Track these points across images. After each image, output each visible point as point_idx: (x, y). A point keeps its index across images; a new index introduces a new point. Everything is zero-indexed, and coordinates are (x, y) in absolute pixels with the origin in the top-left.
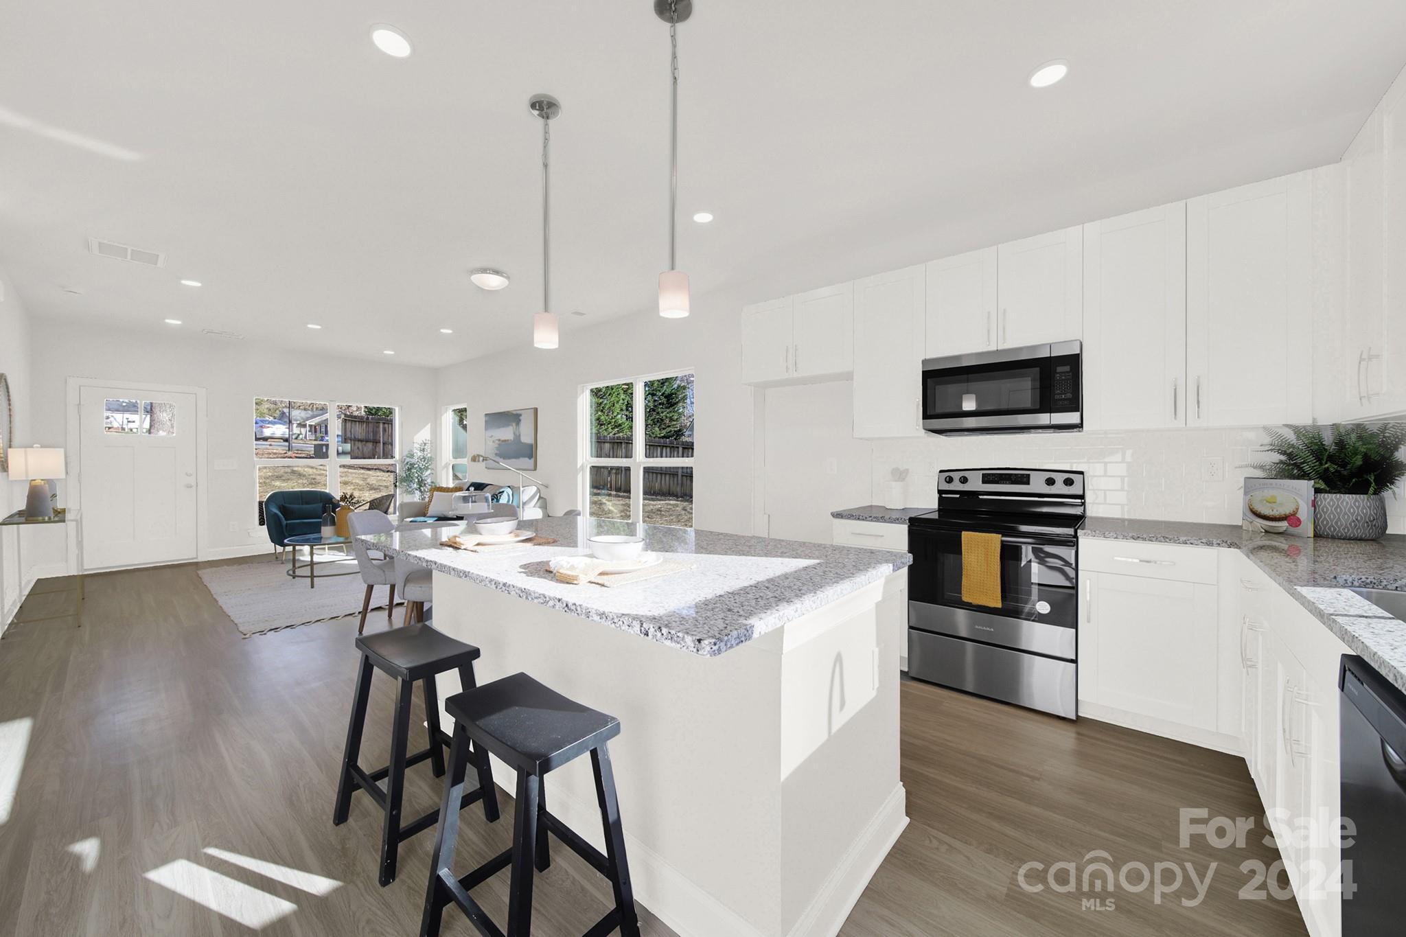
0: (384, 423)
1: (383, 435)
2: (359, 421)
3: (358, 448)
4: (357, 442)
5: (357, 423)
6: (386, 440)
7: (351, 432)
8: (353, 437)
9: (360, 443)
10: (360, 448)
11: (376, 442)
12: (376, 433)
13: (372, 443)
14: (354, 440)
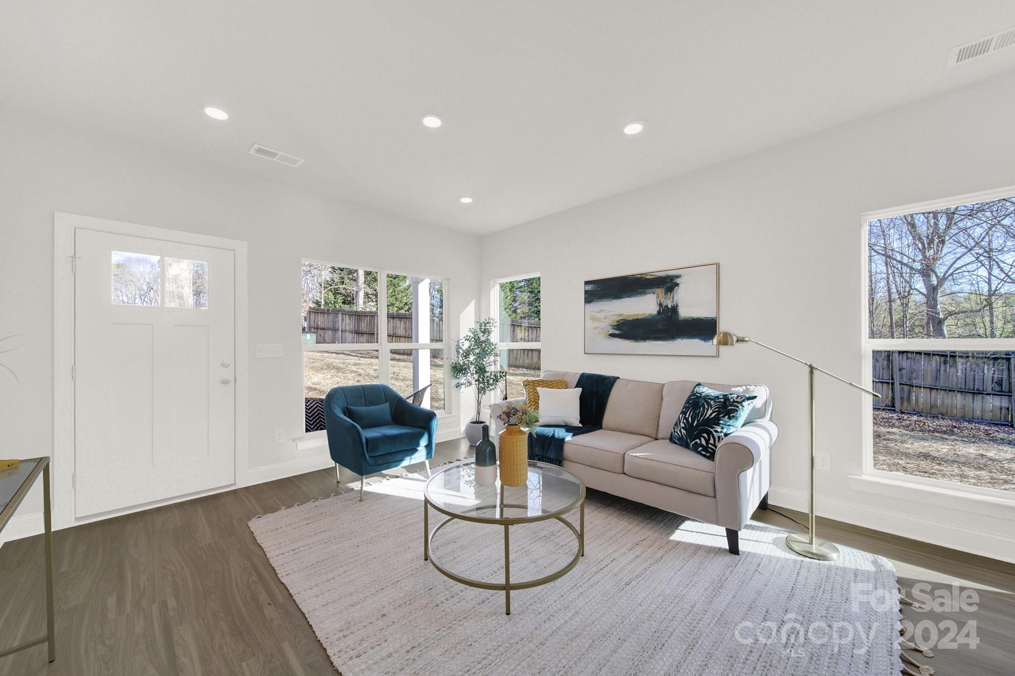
0: (342, 314)
1: (342, 323)
2: (321, 313)
3: (320, 335)
4: (319, 330)
5: (320, 314)
6: (344, 328)
7: (314, 321)
8: (316, 326)
9: (322, 330)
10: (322, 335)
11: (336, 330)
12: (335, 322)
13: (331, 331)
14: (317, 329)
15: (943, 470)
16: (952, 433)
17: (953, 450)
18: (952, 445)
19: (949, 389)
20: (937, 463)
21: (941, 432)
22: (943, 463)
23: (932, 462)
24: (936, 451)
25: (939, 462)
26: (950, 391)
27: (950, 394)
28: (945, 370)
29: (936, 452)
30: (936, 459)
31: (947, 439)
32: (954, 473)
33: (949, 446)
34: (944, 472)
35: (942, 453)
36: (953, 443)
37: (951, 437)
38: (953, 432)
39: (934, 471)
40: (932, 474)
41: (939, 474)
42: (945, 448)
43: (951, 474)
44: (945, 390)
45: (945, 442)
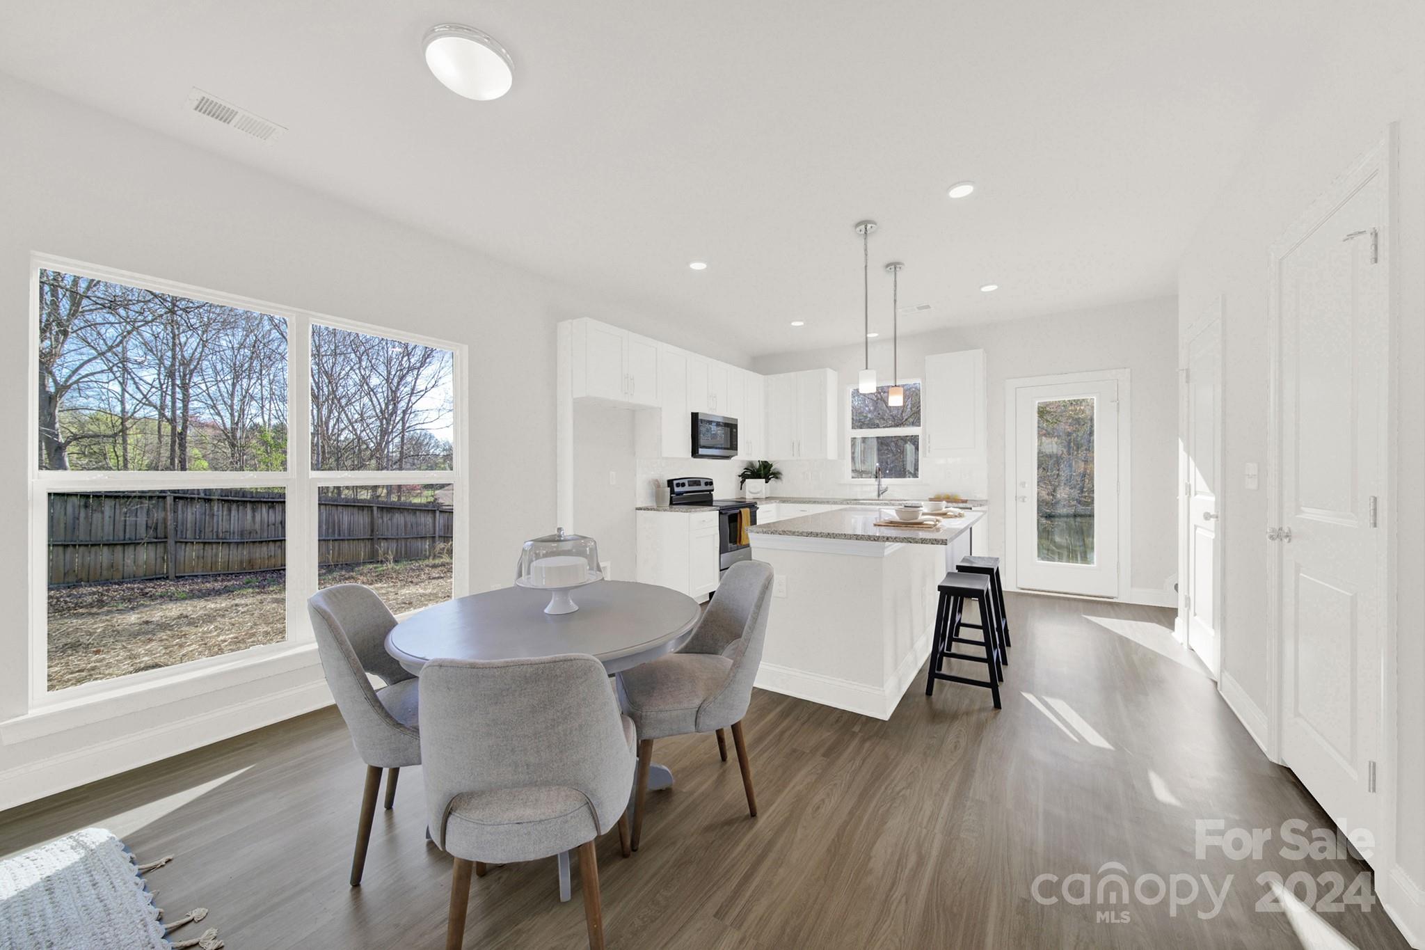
15: (104, 659)
16: (101, 603)
17: (109, 627)
18: (107, 620)
19: (91, 543)
20: (94, 652)
21: (86, 606)
22: (102, 648)
23: (86, 652)
24: (87, 635)
25: (95, 649)
26: (92, 545)
27: (93, 549)
28: (86, 517)
29: (88, 637)
30: (90, 646)
31: (98, 614)
32: (120, 658)
33: (104, 622)
34: (107, 661)
35: (96, 634)
36: (108, 618)
37: (102, 610)
38: (103, 601)
39: (93, 664)
40: (93, 670)
41: (102, 666)
42: (99, 627)
43: (117, 661)
44: (87, 545)
45: (97, 618)
